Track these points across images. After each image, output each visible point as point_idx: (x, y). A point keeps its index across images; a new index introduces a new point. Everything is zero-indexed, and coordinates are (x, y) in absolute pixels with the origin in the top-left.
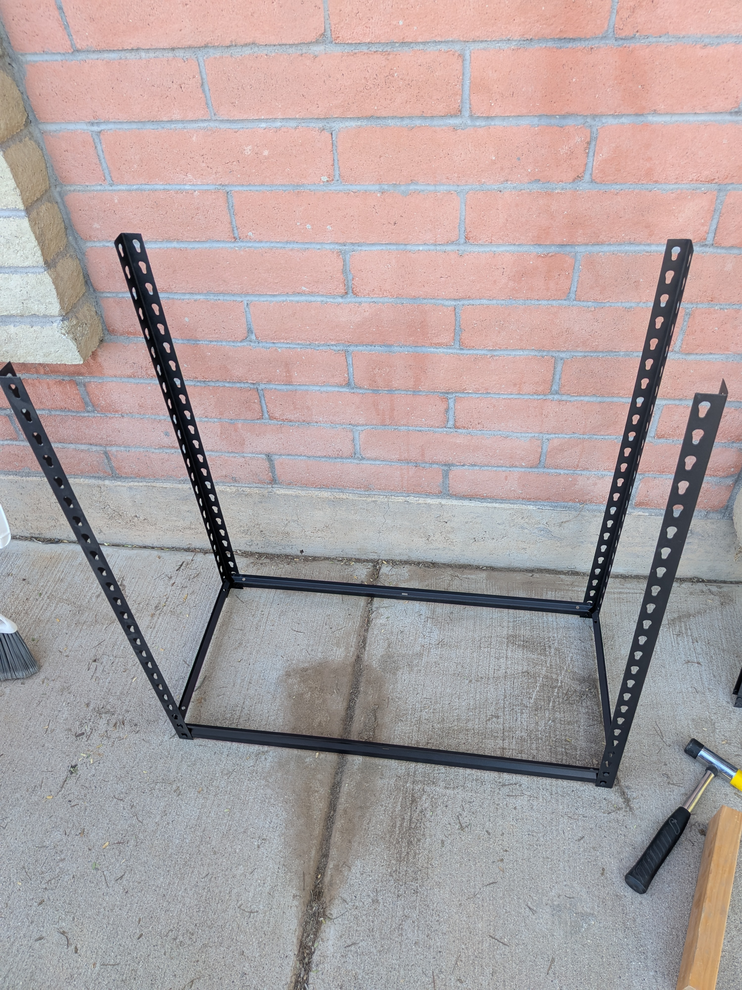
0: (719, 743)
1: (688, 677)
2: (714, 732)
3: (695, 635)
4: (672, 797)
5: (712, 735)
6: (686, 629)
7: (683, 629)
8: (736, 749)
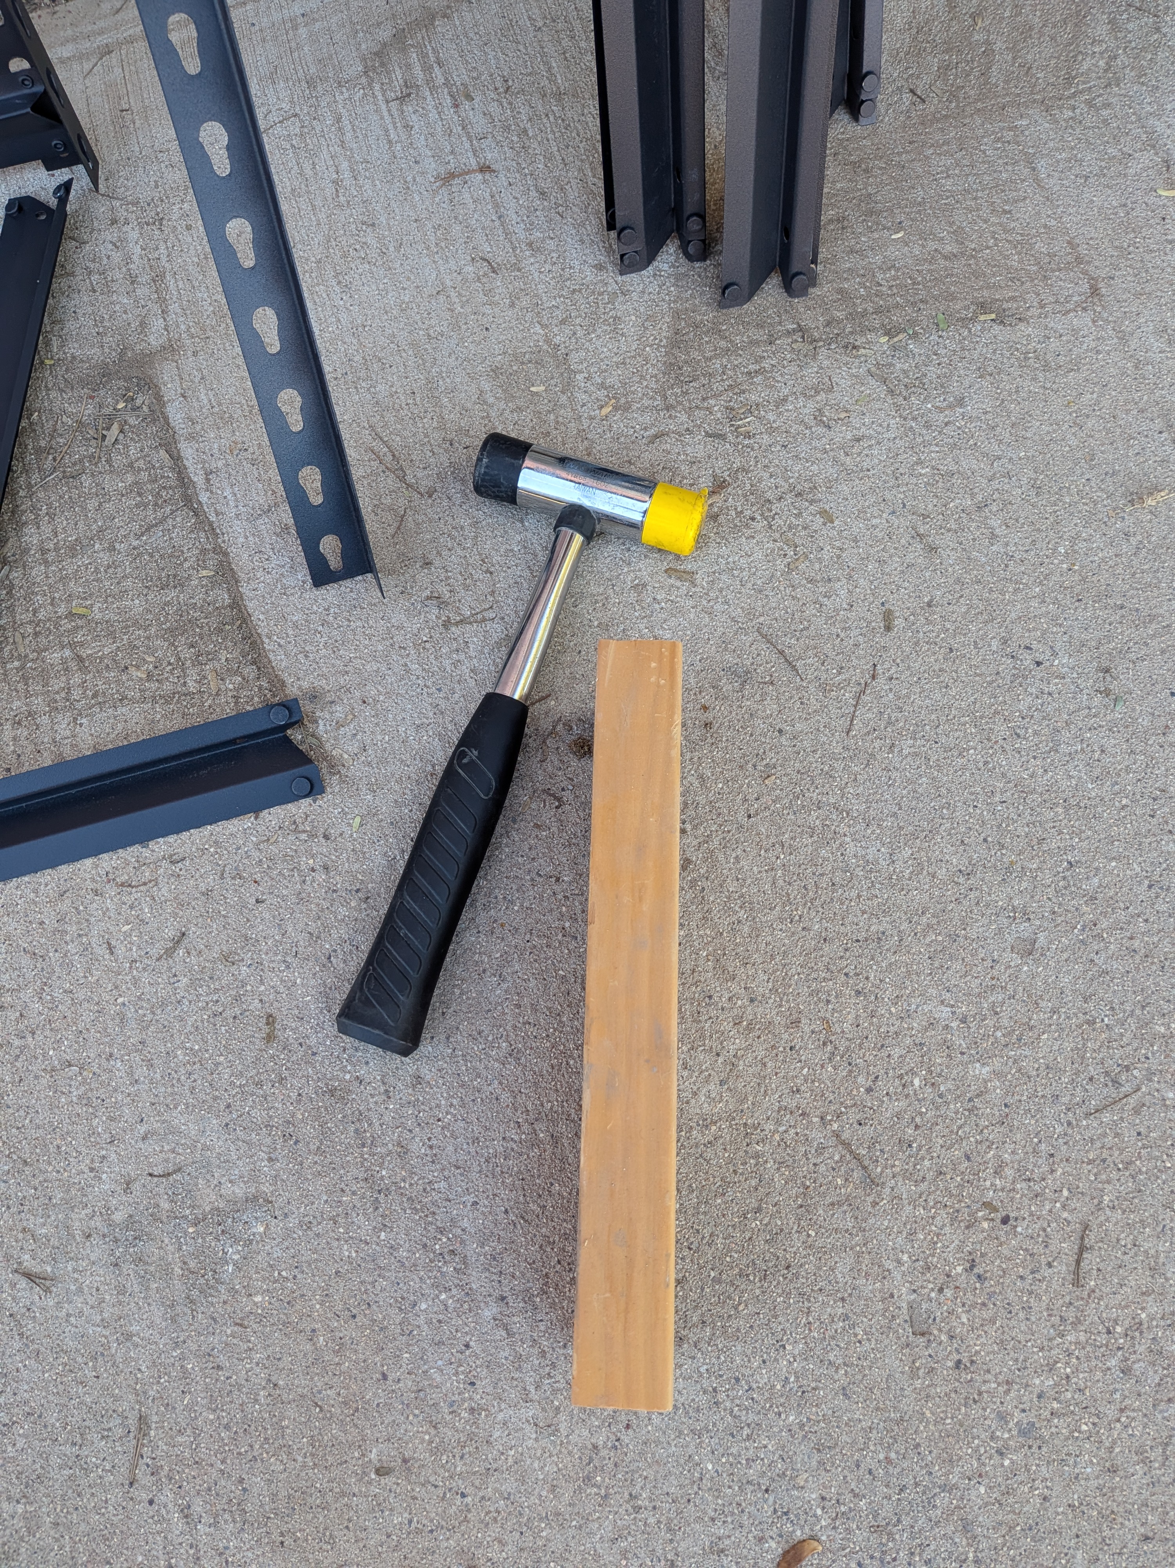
0: (592, 418)
1: (456, 229)
2: (568, 386)
3: (460, 76)
4: (465, 669)
5: (563, 399)
6: (427, 69)
7: (417, 70)
8: (647, 419)
